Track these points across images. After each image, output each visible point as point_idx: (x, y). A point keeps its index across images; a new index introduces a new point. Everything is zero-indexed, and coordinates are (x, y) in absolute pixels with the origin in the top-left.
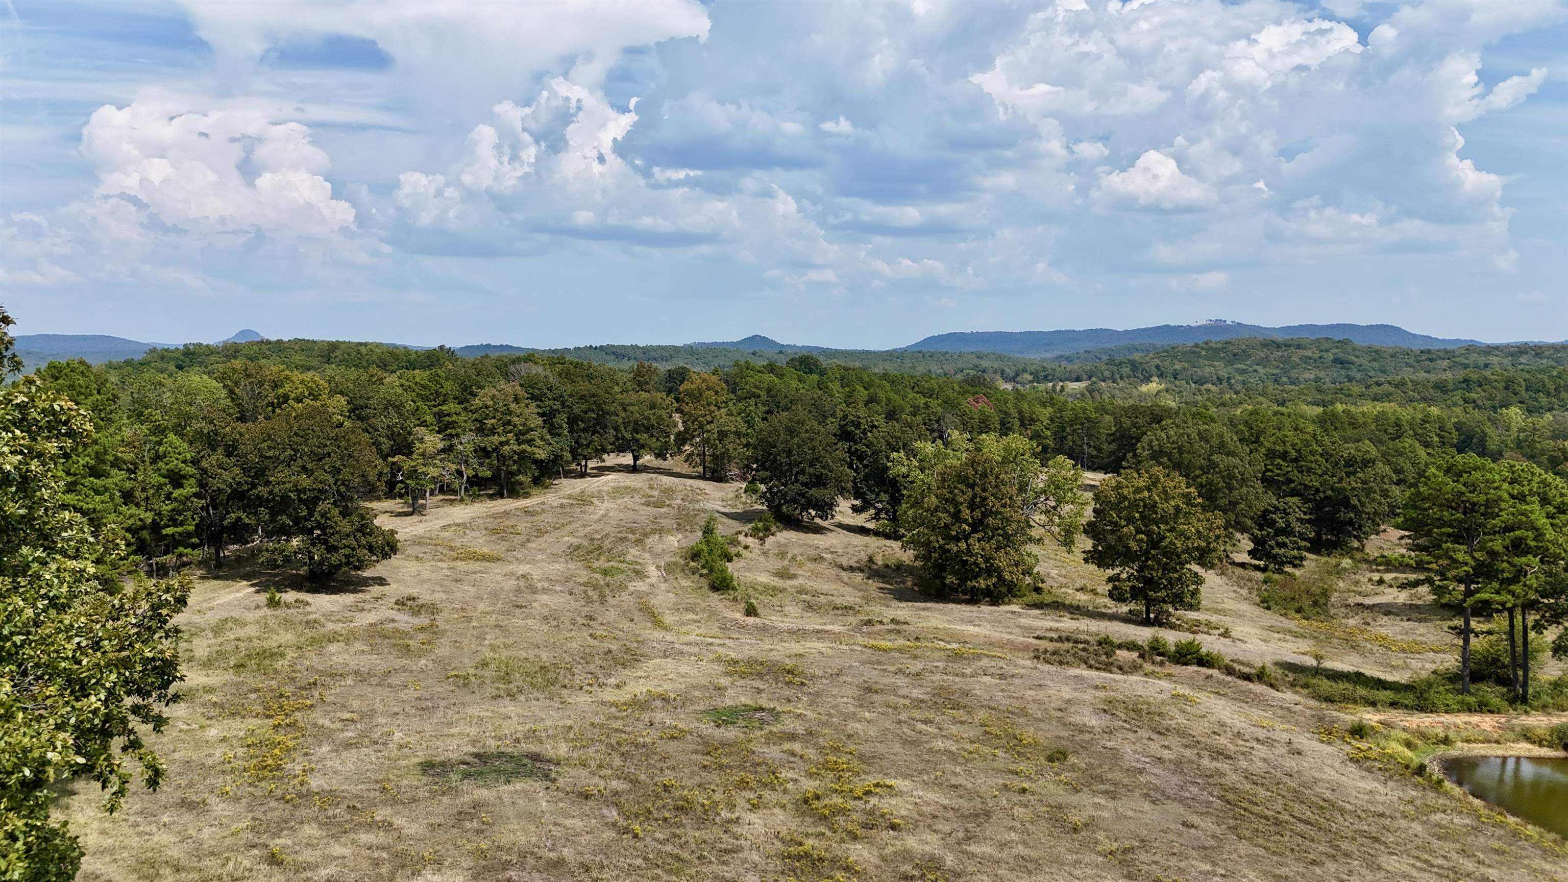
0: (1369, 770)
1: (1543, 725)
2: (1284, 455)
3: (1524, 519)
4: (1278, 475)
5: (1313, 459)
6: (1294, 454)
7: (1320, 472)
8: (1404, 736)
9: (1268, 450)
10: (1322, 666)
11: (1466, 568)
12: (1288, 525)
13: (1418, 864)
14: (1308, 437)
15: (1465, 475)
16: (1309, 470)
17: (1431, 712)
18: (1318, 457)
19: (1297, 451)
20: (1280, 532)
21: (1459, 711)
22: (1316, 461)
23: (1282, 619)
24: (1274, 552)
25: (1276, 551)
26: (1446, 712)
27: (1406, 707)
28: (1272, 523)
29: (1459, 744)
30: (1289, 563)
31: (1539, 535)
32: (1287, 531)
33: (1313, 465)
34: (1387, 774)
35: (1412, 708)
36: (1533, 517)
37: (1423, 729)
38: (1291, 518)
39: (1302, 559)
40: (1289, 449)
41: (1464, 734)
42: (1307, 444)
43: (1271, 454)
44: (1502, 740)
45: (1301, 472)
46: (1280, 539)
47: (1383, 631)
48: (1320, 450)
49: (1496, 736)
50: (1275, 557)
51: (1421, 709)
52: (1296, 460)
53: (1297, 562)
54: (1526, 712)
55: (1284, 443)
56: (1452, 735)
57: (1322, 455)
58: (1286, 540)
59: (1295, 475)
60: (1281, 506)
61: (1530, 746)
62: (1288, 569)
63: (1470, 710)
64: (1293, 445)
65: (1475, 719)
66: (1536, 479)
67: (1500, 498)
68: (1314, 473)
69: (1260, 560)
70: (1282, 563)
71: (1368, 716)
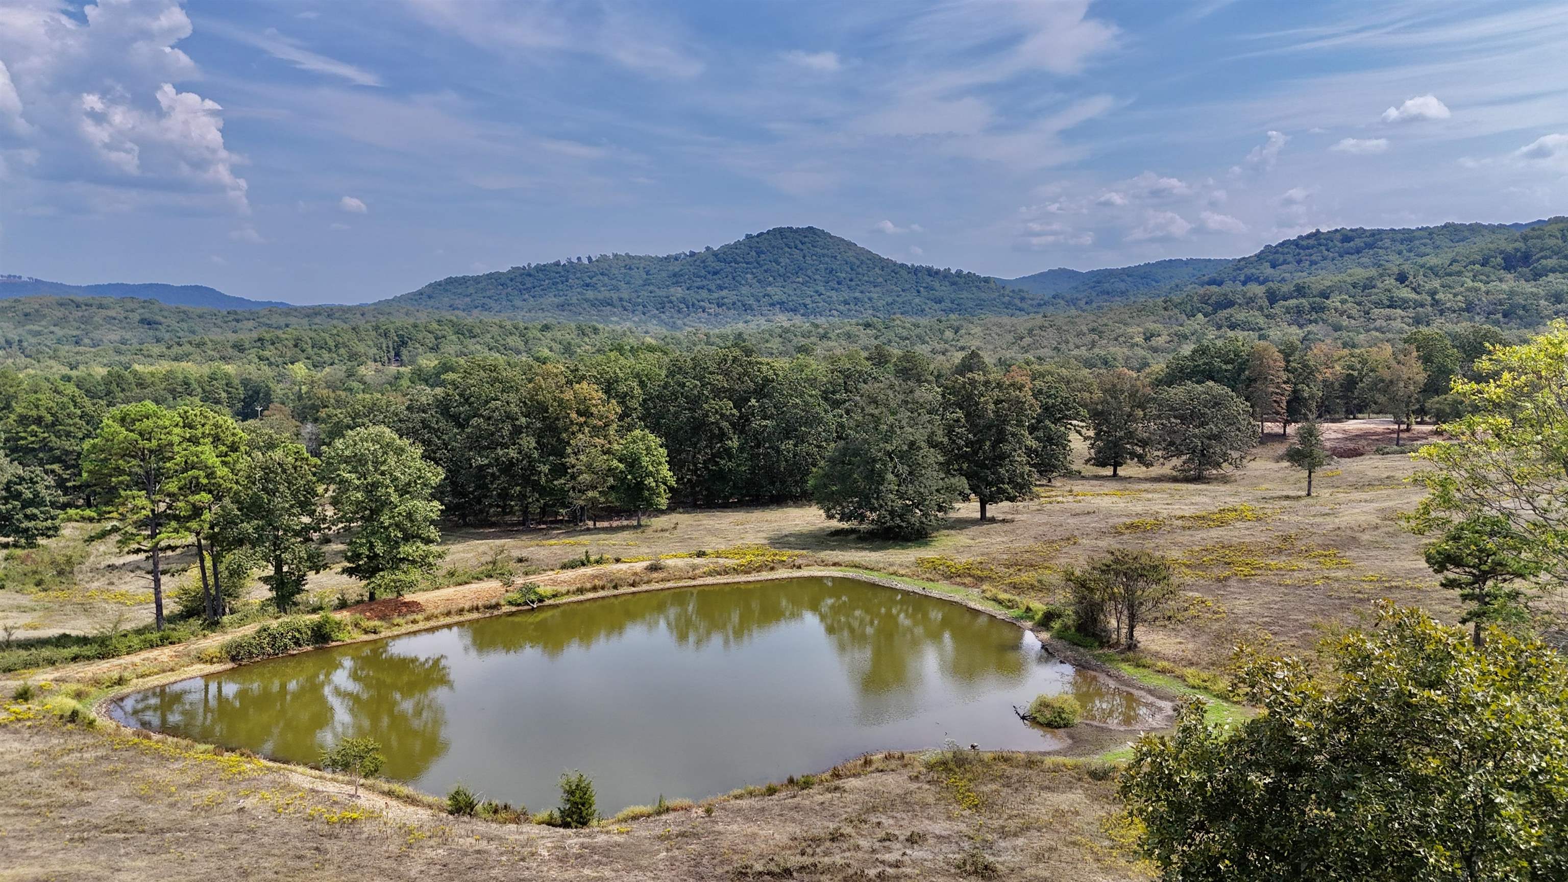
0: (16, 732)
1: (216, 644)
2: (39, 421)
3: (196, 459)
4: (33, 443)
5: (71, 422)
6: (49, 419)
7: (80, 435)
8: (74, 687)
9: (20, 416)
10: (13, 638)
11: (144, 512)
12: (36, 495)
13: (12, 811)
14: (65, 399)
15: (137, 424)
16: (68, 434)
17: (113, 657)
18: (77, 420)
19: (52, 415)
20: (26, 504)
21: (141, 649)
22: (75, 424)
24: (23, 525)
25: (26, 524)
26: (128, 654)
27: (88, 658)
28: (18, 496)
29: (135, 681)
30: (42, 535)
31: (210, 475)
32: (36, 502)
33: (72, 429)
34: (35, 731)
35: (94, 658)
36: (203, 457)
37: (99, 676)
38: (39, 487)
39: (56, 529)
40: (43, 412)
41: (140, 670)
42: (64, 407)
43: (23, 420)
44: (177, 667)
45: (59, 437)
46: (28, 511)
47: (124, 588)
48: (79, 412)
49: (172, 664)
50: (27, 530)
51: (103, 657)
52: (53, 424)
53: (51, 532)
54: (204, 636)
55: (37, 407)
56: (126, 674)
57: (81, 417)
58: (35, 511)
59: (54, 441)
60: (27, 475)
61: (202, 666)
62: (41, 541)
63: (152, 647)
64: (49, 410)
65: (155, 653)
66: (211, 422)
67: (171, 444)
68: (74, 437)
69: (9, 536)
70: (34, 536)
71: (41, 677)
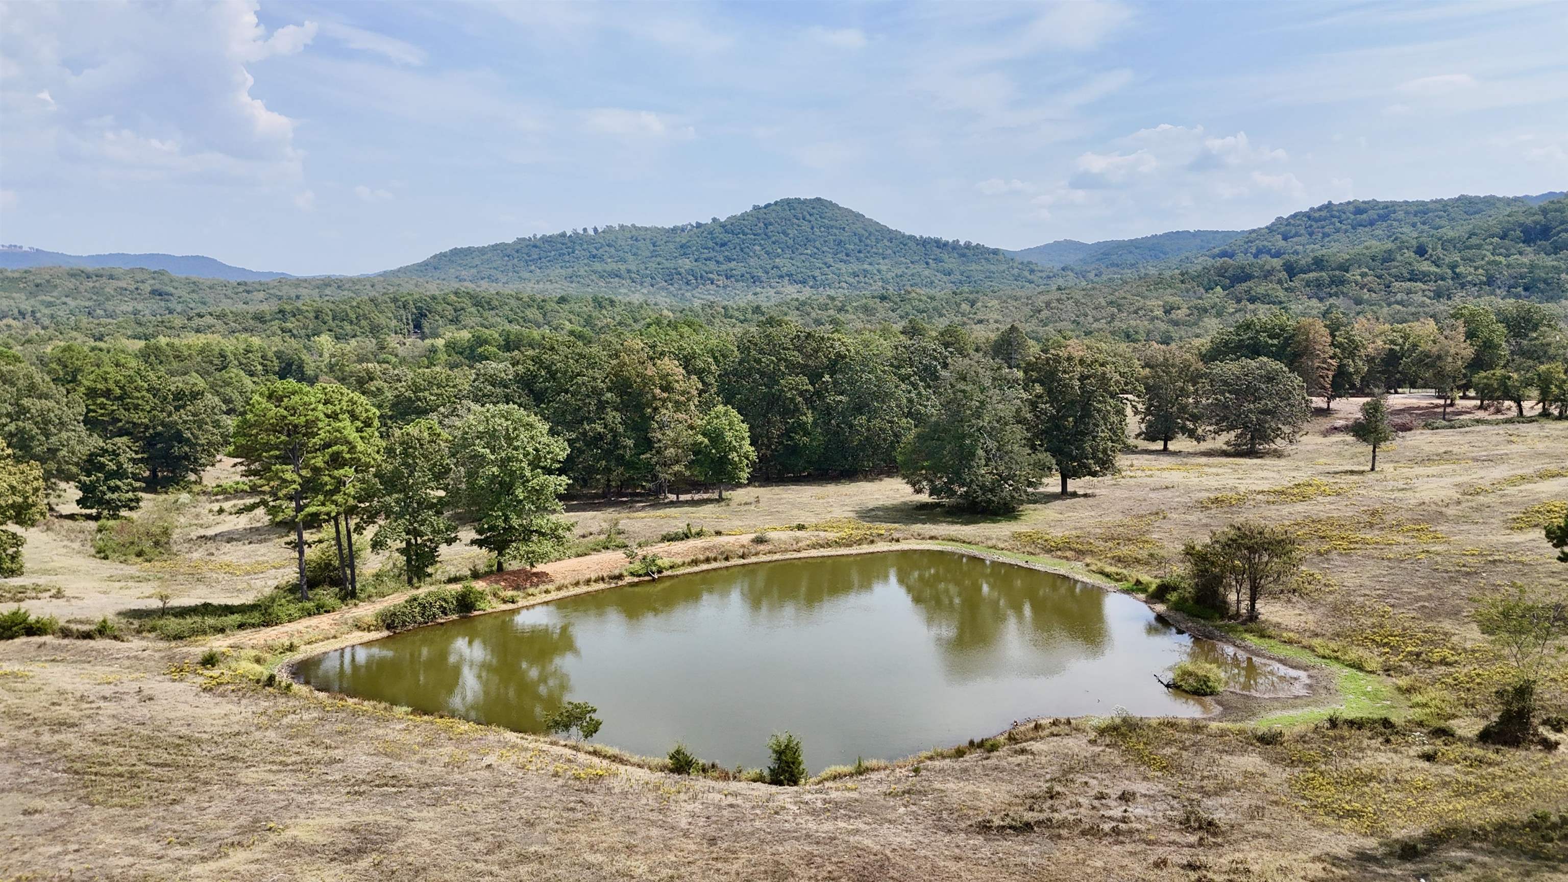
0: (223, 695)
1: (370, 613)
2: (107, 393)
3: (339, 435)
4: (102, 415)
5: (139, 395)
6: (118, 392)
7: (148, 408)
8: (254, 653)
9: (88, 388)
10: (168, 605)
11: (294, 486)
12: (120, 465)
13: (275, 768)
14: (132, 373)
15: (286, 400)
16: (136, 407)
17: (276, 624)
18: (144, 393)
19: (121, 388)
20: (110, 475)
21: (300, 618)
22: (143, 397)
23: (122, 566)
24: (107, 497)
25: (109, 496)
26: (289, 621)
27: (253, 626)
28: (101, 467)
29: (303, 648)
30: (124, 506)
31: (352, 449)
32: (120, 473)
33: (140, 402)
34: (240, 694)
35: (259, 626)
36: (346, 433)
37: (270, 642)
38: (122, 459)
39: (138, 500)
40: (112, 386)
41: (307, 637)
42: (131, 380)
43: (92, 393)
44: (338, 635)
45: (128, 410)
46: (112, 483)
47: (227, 559)
48: (146, 385)
49: (333, 632)
50: (108, 502)
51: (267, 624)
52: (120, 398)
53: (134, 504)
54: (356, 605)
55: (106, 380)
56: (296, 642)
57: (148, 391)
58: (119, 483)
59: (122, 414)
60: (110, 447)
61: (360, 633)
62: (124, 513)
63: (310, 615)
64: (117, 382)
65: (314, 621)
66: (345, 399)
67: (317, 419)
68: (142, 410)
69: (92, 508)
70: (118, 508)
71: (218, 644)
